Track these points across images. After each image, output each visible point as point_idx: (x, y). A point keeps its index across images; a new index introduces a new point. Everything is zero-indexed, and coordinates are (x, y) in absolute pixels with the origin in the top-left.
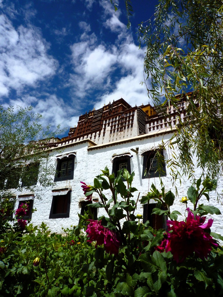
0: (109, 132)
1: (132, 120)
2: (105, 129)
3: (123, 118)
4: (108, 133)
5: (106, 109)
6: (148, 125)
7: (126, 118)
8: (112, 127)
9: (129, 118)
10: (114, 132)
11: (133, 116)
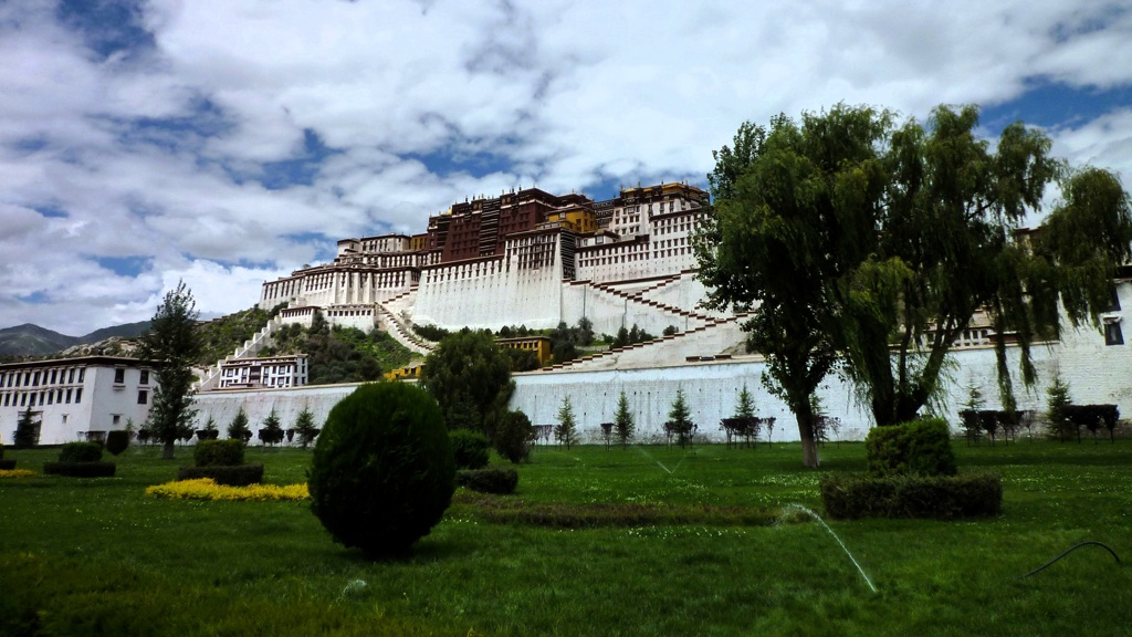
0: (517, 266)
1: (553, 252)
2: (509, 258)
3: (537, 245)
4: (514, 267)
5: (507, 203)
6: (578, 255)
7: (543, 246)
8: (520, 257)
9: (548, 247)
10: (525, 267)
11: (554, 244)
